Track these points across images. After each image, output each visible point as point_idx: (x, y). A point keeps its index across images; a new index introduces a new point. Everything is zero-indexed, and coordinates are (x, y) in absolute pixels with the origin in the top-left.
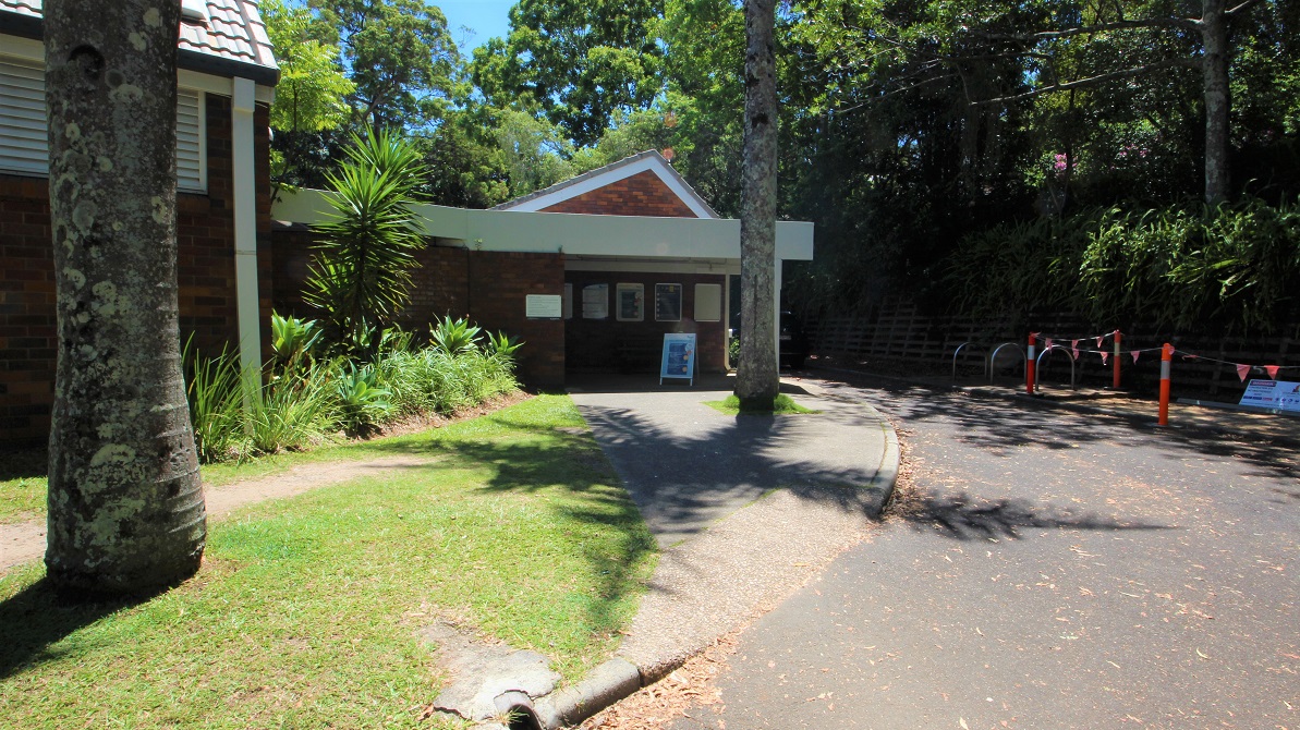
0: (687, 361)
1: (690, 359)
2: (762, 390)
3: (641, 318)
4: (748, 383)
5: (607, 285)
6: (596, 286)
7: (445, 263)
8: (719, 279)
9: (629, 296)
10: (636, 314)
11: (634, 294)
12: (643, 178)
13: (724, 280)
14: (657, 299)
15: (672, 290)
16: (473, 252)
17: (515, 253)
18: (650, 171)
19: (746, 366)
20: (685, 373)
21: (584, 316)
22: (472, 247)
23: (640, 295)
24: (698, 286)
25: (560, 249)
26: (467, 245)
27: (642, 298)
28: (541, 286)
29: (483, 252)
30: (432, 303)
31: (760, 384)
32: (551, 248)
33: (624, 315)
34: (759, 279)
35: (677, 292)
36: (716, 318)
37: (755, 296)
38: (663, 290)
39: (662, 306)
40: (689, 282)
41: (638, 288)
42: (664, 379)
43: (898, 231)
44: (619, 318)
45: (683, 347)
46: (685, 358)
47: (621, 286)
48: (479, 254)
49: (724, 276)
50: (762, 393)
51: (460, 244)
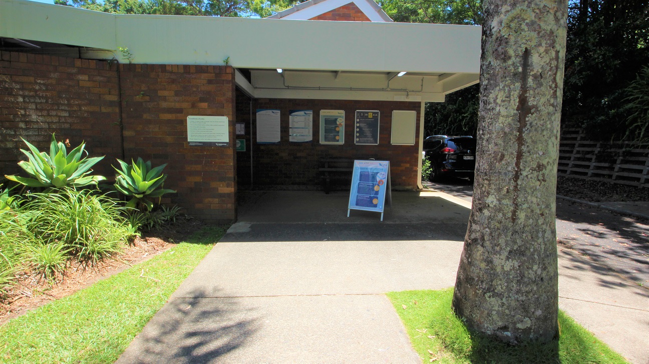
0: (377, 193)
1: (382, 190)
2: (528, 323)
3: (342, 142)
4: (494, 303)
5: (311, 112)
6: (302, 113)
7: (86, 77)
8: (415, 106)
9: (331, 122)
10: (337, 138)
11: (336, 119)
12: (346, 11)
13: (420, 107)
14: (356, 125)
15: (370, 115)
16: (124, 65)
17: (172, 66)
18: (352, 4)
19: (489, 262)
20: (375, 206)
21: (291, 140)
22: (123, 60)
23: (341, 121)
24: (396, 114)
25: (227, 61)
26: (117, 58)
27: (343, 124)
28: (204, 105)
29: (135, 65)
30: (67, 126)
31: (524, 308)
32: (216, 60)
33: (326, 139)
34: (535, 59)
35: (375, 118)
36: (411, 142)
37: (523, 100)
38: (363, 117)
39: (361, 131)
40: (387, 108)
41: (340, 115)
42: (351, 210)
43: (580, 64)
44: (322, 142)
45: (374, 177)
46: (376, 188)
47: (324, 113)
48: (131, 67)
49: (419, 103)
50: (527, 331)
51: (109, 56)
